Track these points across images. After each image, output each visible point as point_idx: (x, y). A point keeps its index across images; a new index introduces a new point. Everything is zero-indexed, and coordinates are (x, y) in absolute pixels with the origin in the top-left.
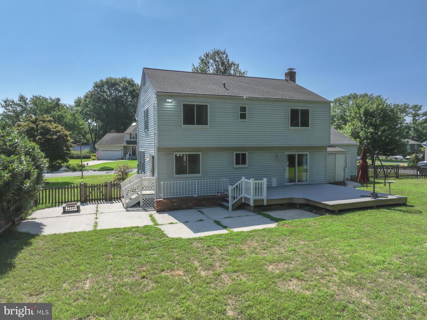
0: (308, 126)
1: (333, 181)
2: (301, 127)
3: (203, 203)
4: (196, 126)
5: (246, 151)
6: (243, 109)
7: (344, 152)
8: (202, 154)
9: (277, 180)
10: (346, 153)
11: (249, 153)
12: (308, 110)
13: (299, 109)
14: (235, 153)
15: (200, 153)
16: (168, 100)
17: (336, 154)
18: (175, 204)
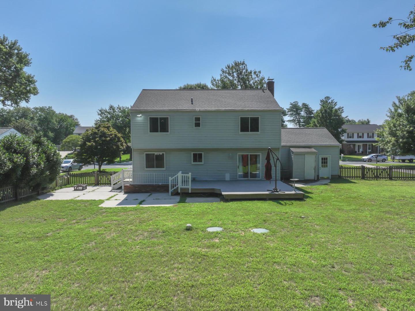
0: (258, 131)
1: (302, 179)
2: (251, 132)
3: (158, 189)
4: (159, 133)
5: (202, 151)
6: (198, 119)
7: (314, 153)
8: (166, 153)
9: (230, 175)
10: (316, 154)
11: (204, 153)
12: (258, 117)
13: (249, 117)
14: (192, 153)
15: (164, 153)
16: (138, 116)
17: (305, 154)
18: (137, 189)
